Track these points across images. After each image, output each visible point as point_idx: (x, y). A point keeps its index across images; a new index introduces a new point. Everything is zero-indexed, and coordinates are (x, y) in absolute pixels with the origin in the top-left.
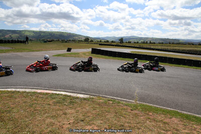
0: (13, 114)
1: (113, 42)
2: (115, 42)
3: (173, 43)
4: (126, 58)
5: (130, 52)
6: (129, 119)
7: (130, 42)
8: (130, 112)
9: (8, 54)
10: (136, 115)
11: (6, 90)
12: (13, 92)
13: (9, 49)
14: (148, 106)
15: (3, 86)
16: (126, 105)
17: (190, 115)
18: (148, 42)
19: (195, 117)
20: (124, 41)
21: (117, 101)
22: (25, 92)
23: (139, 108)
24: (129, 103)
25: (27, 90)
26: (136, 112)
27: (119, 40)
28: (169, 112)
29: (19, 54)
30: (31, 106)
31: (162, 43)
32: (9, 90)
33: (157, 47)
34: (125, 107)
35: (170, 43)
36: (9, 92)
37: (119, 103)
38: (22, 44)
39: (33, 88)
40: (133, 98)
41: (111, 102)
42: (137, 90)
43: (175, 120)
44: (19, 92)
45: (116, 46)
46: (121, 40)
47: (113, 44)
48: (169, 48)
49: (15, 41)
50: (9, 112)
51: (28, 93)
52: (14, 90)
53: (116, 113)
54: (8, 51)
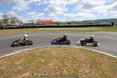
0: (102, 67)
9: (101, 32)
11: (99, 52)
12: (103, 54)
13: (102, 29)
15: (98, 49)
22: (109, 56)
25: (111, 55)
29: (107, 33)
30: (113, 66)
32: (100, 52)
36: (100, 53)
38: (109, 27)
39: (114, 55)
44: (105, 55)
49: (105, 25)
50: (100, 64)
51: (111, 57)
52: (103, 53)
54: (101, 31)
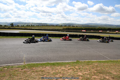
1: (5, 26)
2: (7, 26)
3: (44, 26)
4: (16, 36)
5: (19, 32)
6: (21, 76)
7: (18, 26)
8: (21, 71)
10: (25, 72)
14: (32, 64)
16: (18, 67)
17: (55, 63)
18: (30, 25)
19: (57, 63)
20: (14, 25)
21: (11, 66)
23: (27, 67)
24: (20, 65)
26: (25, 70)
27: (11, 25)
28: (44, 64)
31: (39, 26)
33: (35, 28)
34: (17, 69)
35: (42, 26)
37: (12, 67)
40: (22, 61)
41: (7, 68)
42: (25, 56)
43: (48, 68)
45: (8, 28)
46: (12, 25)
47: (6, 27)
48: (42, 28)
53: (10, 75)
